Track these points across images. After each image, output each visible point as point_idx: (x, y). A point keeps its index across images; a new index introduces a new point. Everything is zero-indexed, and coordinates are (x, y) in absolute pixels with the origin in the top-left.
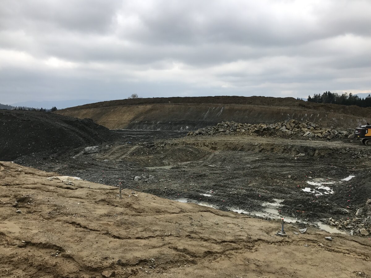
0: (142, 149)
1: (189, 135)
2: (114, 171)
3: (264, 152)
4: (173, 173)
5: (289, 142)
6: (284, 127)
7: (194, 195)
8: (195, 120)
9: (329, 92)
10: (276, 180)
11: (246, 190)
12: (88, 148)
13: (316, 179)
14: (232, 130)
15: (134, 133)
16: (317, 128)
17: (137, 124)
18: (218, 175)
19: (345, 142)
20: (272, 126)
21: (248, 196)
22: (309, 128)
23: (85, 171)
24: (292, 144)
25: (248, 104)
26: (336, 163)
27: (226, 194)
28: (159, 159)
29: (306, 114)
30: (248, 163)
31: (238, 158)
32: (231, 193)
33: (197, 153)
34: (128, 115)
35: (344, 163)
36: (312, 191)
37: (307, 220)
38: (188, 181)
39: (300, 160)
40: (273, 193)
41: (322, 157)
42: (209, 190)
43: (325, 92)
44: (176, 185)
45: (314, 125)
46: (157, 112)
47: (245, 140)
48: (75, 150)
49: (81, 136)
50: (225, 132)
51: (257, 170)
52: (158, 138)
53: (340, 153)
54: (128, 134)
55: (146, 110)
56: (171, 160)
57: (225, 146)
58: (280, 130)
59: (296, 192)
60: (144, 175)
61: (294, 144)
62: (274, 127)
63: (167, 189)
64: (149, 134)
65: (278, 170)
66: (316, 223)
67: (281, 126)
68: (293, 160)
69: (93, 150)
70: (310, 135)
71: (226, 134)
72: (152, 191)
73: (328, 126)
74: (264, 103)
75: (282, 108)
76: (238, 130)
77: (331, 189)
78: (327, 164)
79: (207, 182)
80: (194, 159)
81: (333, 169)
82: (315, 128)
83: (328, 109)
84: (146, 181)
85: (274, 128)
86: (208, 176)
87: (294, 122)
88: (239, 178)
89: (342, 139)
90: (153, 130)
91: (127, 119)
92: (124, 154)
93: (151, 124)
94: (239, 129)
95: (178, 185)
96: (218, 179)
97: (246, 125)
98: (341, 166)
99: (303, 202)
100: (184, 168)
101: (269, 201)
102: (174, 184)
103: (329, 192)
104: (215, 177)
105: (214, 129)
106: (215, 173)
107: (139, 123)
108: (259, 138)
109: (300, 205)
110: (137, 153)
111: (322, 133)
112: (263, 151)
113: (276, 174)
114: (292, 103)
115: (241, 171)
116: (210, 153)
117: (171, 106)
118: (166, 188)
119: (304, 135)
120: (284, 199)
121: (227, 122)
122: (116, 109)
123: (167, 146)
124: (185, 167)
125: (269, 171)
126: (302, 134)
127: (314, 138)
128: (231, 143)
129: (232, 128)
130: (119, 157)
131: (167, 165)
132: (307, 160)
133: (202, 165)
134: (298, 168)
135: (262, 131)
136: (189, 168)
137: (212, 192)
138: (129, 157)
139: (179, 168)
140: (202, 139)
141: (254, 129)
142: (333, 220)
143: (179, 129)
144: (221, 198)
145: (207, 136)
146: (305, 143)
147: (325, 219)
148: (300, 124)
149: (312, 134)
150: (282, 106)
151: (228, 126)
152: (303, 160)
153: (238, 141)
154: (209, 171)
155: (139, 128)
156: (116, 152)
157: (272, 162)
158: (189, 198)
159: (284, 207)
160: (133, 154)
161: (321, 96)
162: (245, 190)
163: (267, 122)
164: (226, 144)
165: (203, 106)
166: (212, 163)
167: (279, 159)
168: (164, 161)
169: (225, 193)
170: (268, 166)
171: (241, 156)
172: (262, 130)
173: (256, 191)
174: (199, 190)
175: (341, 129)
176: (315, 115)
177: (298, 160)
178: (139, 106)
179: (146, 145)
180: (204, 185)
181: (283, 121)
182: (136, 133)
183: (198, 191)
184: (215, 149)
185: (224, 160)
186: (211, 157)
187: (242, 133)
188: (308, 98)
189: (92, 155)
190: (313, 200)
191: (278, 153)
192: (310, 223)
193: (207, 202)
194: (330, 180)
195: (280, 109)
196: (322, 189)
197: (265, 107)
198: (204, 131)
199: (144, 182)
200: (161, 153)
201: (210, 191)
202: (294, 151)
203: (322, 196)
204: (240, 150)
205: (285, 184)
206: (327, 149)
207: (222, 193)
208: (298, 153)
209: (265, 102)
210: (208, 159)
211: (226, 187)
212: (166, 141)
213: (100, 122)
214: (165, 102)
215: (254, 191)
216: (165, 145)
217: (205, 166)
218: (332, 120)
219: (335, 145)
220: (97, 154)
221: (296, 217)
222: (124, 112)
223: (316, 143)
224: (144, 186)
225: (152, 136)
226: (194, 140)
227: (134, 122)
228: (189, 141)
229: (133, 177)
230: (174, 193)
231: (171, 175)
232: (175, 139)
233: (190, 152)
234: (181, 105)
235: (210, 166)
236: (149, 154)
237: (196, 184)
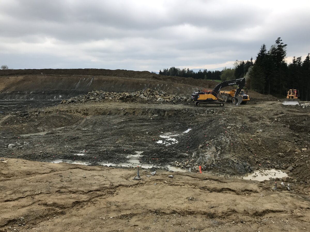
0: (15, 118)
1: (62, 103)
3: (128, 115)
4: (47, 138)
5: (146, 106)
6: (142, 95)
7: (69, 155)
8: (68, 90)
9: (174, 67)
10: (137, 136)
11: (114, 147)
13: (166, 133)
14: (101, 98)
15: (6, 103)
16: (166, 95)
17: (8, 94)
18: (90, 137)
19: (185, 105)
20: (133, 94)
21: (116, 151)
22: (160, 95)
24: (149, 107)
25: (113, 76)
26: (179, 120)
27: (97, 152)
28: (33, 126)
29: (158, 84)
30: (115, 125)
31: (107, 121)
32: (101, 150)
33: (70, 119)
35: (185, 120)
36: (163, 142)
37: (160, 165)
38: (63, 144)
39: (154, 120)
40: (135, 147)
41: (170, 116)
42: (82, 150)
43: (171, 68)
44: (51, 149)
45: (163, 93)
46: (30, 82)
47: (113, 106)
50: (95, 99)
51: (122, 130)
52: (32, 107)
53: (182, 113)
55: (18, 80)
56: (46, 126)
57: (96, 112)
58: (140, 97)
59: (152, 144)
60: (19, 143)
61: (150, 107)
62: (135, 94)
63: (42, 153)
64: (22, 104)
65: (139, 128)
66: (167, 166)
67: (140, 94)
68: (149, 120)
70: (161, 100)
71: (96, 102)
72: (27, 156)
73: (174, 93)
74: (127, 76)
75: (140, 79)
76: (106, 98)
77: (176, 139)
78: (173, 122)
79: (80, 144)
80: (68, 125)
81: (177, 125)
82: (164, 95)
83: (173, 80)
84: (21, 148)
85: (135, 96)
86: (81, 138)
87: (149, 91)
88: (108, 138)
89: (183, 102)
90: (26, 100)
93: (24, 94)
94: (107, 97)
95: (53, 148)
96: (90, 140)
97: (112, 94)
98: (183, 123)
99: (157, 151)
100: (58, 133)
101: (132, 154)
102: (50, 148)
103: (175, 142)
104: (87, 139)
105: (86, 97)
106: (87, 136)
107: (11, 94)
108: (124, 104)
109: (155, 154)
110: (10, 121)
111: (169, 99)
112: (127, 114)
113: (137, 132)
114: (147, 76)
115: (109, 132)
116: (83, 119)
117: (43, 77)
118: (41, 153)
119: (157, 100)
120: (143, 150)
121: (96, 91)
123: (41, 114)
124: (59, 132)
125: (132, 130)
126: (156, 100)
127: (164, 102)
128: (100, 109)
129: (101, 96)
131: (41, 131)
132: (160, 119)
133: (75, 129)
134: (153, 126)
135: (126, 98)
136: (64, 132)
137: (85, 151)
138: (2, 127)
139: (54, 133)
140: (75, 107)
141: (119, 97)
142: (178, 163)
143: (52, 98)
144: (93, 156)
145: (79, 104)
146: (158, 107)
147: (172, 163)
148: (154, 92)
149: (162, 100)
151: (98, 94)
152: (157, 119)
153: (106, 107)
154: (82, 134)
155: (11, 98)
157: (134, 123)
158: (64, 159)
159: (143, 157)
160: (6, 123)
161: (168, 70)
162: (113, 147)
163: (129, 90)
164: (96, 110)
165: (74, 77)
166: (84, 127)
167: (139, 120)
168: (38, 128)
169: (96, 151)
170: (131, 126)
171: (109, 119)
172: (126, 97)
173: (122, 147)
174: (74, 151)
175: (182, 95)
176: (164, 85)
177: (153, 119)
178: (10, 77)
179: (20, 114)
180: (78, 146)
181: (142, 90)
183: (72, 152)
184: (87, 114)
185: (95, 123)
186: (83, 121)
187: (109, 101)
188: (160, 72)
190: (164, 149)
191: (138, 115)
192: (162, 167)
193: (80, 160)
194: (176, 133)
195: (139, 80)
196: (170, 140)
197: (128, 78)
198: (76, 99)
199: (19, 148)
200: (35, 121)
201: (84, 150)
202: (150, 113)
203: (170, 145)
204: (108, 114)
205: (143, 139)
206: (173, 110)
207: (93, 152)
208: (153, 114)
209: (127, 75)
210: (81, 124)
211: (97, 146)
212: (40, 110)
214: (36, 74)
215: (120, 146)
216: (39, 113)
217: (78, 129)
218: (176, 89)
219: (178, 107)
221: (152, 164)
223: (165, 106)
224: (19, 152)
225: (26, 106)
226: (67, 107)
227: (5, 92)
228: (63, 109)
229: (6, 145)
230: (50, 155)
231: (46, 140)
232: (49, 108)
233: (64, 119)
234: (53, 76)
235: (83, 130)
236: (22, 122)
237: (70, 146)
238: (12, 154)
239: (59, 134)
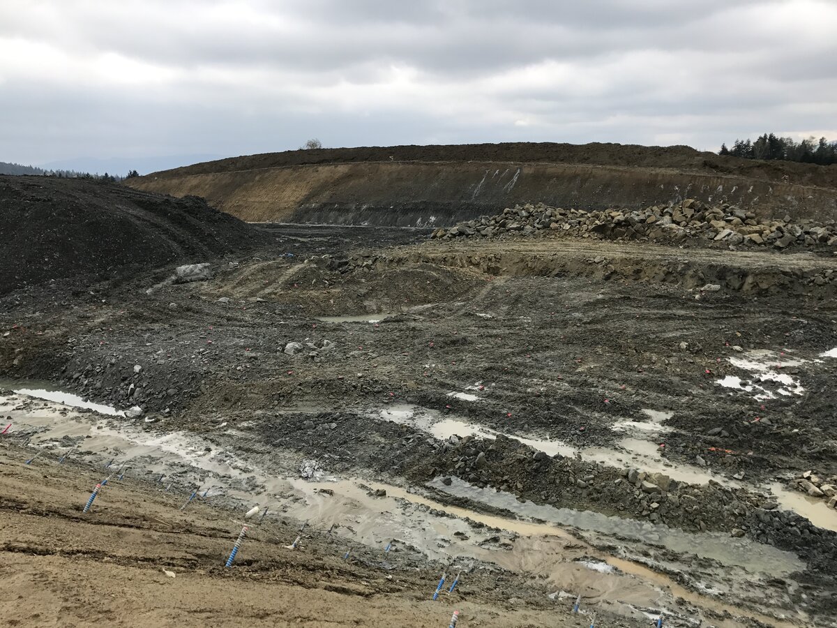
0: (313, 271)
1: (434, 237)
2: (240, 326)
3: (617, 280)
4: (384, 334)
5: (678, 254)
6: (667, 218)
7: (432, 396)
8: (451, 201)
9: (771, 136)
10: (648, 354)
11: (571, 382)
12: (183, 269)
13: (753, 351)
14: (540, 226)
15: (307, 232)
16: (748, 221)
17: (315, 210)
18: (499, 341)
19: (821, 256)
20: (638, 215)
21: (576, 401)
22: (729, 221)
23: (166, 326)
24: (687, 259)
25: (579, 161)
26: (801, 308)
27: (516, 394)
28: (355, 296)
29: (721, 187)
30: (576, 309)
31: (552, 296)
32: (529, 390)
33: (449, 282)
34: (294, 188)
35: (821, 309)
36: (744, 385)
37: (741, 478)
38: (420, 355)
39: (707, 301)
40: (641, 391)
41: (764, 293)
42: (473, 383)
43: (763, 136)
44: (388, 368)
45: (740, 213)
46: (362, 181)
47: (571, 249)
48: (155, 274)
49: (175, 239)
50: (523, 229)
51: (599, 327)
52: (360, 245)
53: (810, 282)
54: (291, 235)
55: (337, 176)
56: (386, 300)
57: (521, 265)
58: (657, 225)
59: (704, 389)
60: (311, 341)
61: (692, 259)
62: (642, 217)
63: (362, 380)
64: (341, 236)
65: (653, 326)
66: (768, 487)
67: (660, 215)
68: (690, 300)
69: (197, 274)
70: (730, 237)
71: (523, 236)
72: (322, 385)
73: (775, 216)
74: (619, 161)
75: (663, 171)
76: (553, 225)
77: (795, 379)
78: (779, 313)
79: (469, 360)
80: (442, 299)
81: (795, 325)
82: (743, 220)
83: (776, 173)
84: (313, 357)
85: (642, 221)
86: (472, 343)
87: (692, 206)
88: (553, 349)
89: (811, 247)
90: (352, 226)
91: (292, 199)
92: (270, 284)
93: (348, 211)
94: (557, 222)
95: (393, 367)
96: (498, 352)
97: (573, 213)
98: (816, 319)
99: (727, 421)
100: (415, 320)
101: (631, 416)
102: (385, 364)
103: (790, 388)
104: (491, 346)
105: (496, 222)
106: (491, 336)
107: (320, 209)
108: (605, 244)
109: (717, 430)
110: (301, 281)
111: (761, 233)
112: (614, 277)
113: (648, 339)
114: (685, 160)
115: (557, 330)
116: (482, 284)
117: (394, 167)
118: (360, 377)
119: (715, 236)
120: (671, 409)
121: (527, 206)
122: (267, 175)
123: (378, 264)
124: (417, 317)
125: (631, 331)
126: (712, 234)
127: (740, 244)
128: (535, 257)
129: (540, 220)
130: (258, 290)
131: (373, 312)
132: (728, 300)
133: (461, 313)
134: (704, 321)
135: (614, 228)
136: (428, 320)
137: (480, 387)
138: (282, 292)
139: (402, 321)
140: (466, 248)
141: (592, 222)
142: (815, 479)
143: (413, 223)
144: (503, 407)
145: (478, 240)
146: (720, 259)
147: (790, 475)
148: (706, 209)
149: (736, 236)
150: (661, 167)
151: (530, 214)
152: (717, 300)
153: (553, 253)
154: (476, 329)
155: (319, 221)
156: (250, 278)
157: (637, 307)
158: (419, 404)
159: (673, 435)
160: (292, 285)
161: (752, 144)
162: (567, 382)
163: (624, 205)
164: (522, 260)
165: (471, 166)
166: (485, 309)
167: (654, 297)
168: (366, 303)
169: (513, 390)
170: (628, 317)
171: (560, 289)
172: (613, 225)
173: (597, 387)
174: (448, 381)
175: (811, 222)
176: (742, 187)
177: (703, 300)
178: (320, 169)
179: (329, 263)
180: (461, 367)
181: (665, 202)
182: (310, 232)
183: (443, 385)
184: (495, 271)
185: (518, 299)
186: (484, 292)
187: (562, 234)
188: (721, 149)
189: (194, 285)
190: (755, 415)
191: (652, 281)
192: (749, 485)
193: (465, 416)
194: (791, 356)
195: (657, 175)
196: (772, 382)
197: (621, 169)
198: (470, 227)
199: (307, 358)
200: (359, 283)
201: (477, 384)
202: (692, 277)
203: (774, 401)
204: (557, 275)
205: (672, 367)
206: (776, 273)
207: (506, 392)
208: (703, 282)
209: (620, 158)
210: (478, 299)
211: (519, 375)
212: (378, 253)
213: (228, 207)
215: (591, 385)
216: (374, 261)
217: (468, 315)
218: (785, 201)
219: (795, 262)
220: (205, 283)
221: (707, 467)
222: (286, 182)
223: (746, 257)
224: (306, 370)
225: (347, 240)
226: (445, 249)
227: (308, 205)
228: (433, 253)
229: (281, 345)
230: (381, 389)
231: (380, 341)
232: (400, 248)
233: (433, 281)
234: (418, 164)
235: (481, 317)
236: (330, 285)
237: (439, 366)
238: (290, 373)
239: (417, 324)
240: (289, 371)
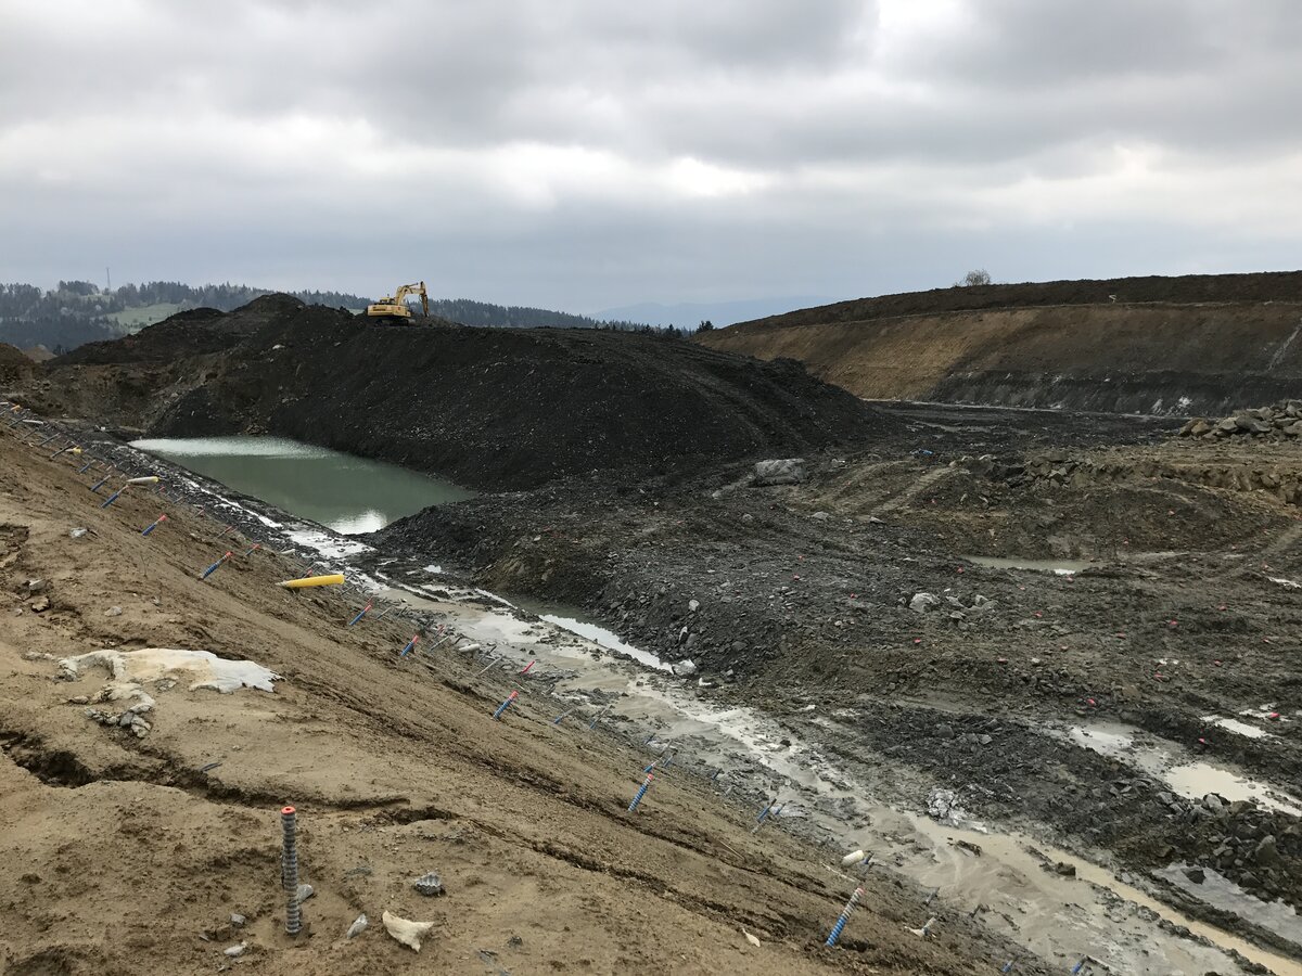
0: (963, 480)
1: (1187, 434)
2: (842, 558)
4: (1083, 596)
7: (1171, 716)
8: (1226, 372)
12: (765, 465)
15: (955, 416)
17: (971, 382)
23: (737, 547)
28: (1033, 527)
33: (1214, 515)
34: (941, 347)
38: (1150, 640)
42: (1256, 705)
44: (1088, 655)
48: (725, 470)
49: (756, 420)
52: (1046, 442)
54: (929, 421)
55: (1014, 328)
56: (1088, 537)
60: (954, 593)
63: (1039, 669)
64: (1014, 425)
69: (784, 474)
72: (970, 668)
79: (1250, 661)
80: (1198, 544)
84: (956, 621)
86: (1258, 631)
90: (1033, 409)
91: (935, 364)
92: (892, 496)
93: (1028, 384)
95: (1097, 655)
100: (1141, 577)
102: (1082, 648)
104: (1295, 641)
106: (1297, 622)
107: (981, 381)
110: (945, 494)
116: (1284, 523)
117: (1117, 313)
118: (1036, 665)
122: (899, 327)
123: (1077, 475)
124: (1147, 572)
130: (872, 505)
131: (1064, 557)
133: (1235, 573)
136: (1168, 579)
137: (1272, 714)
138: (911, 511)
139: (1117, 577)
140: (1251, 457)
143: (1146, 407)
145: (1276, 444)
154: (1267, 605)
155: (977, 399)
156: (862, 484)
158: (1143, 726)
160: (928, 500)
165: (1269, 310)
166: (1288, 571)
168: (1052, 540)
174: (1204, 694)
178: (985, 317)
179: (991, 468)
180: (1233, 673)
182: (961, 417)
183: (1193, 700)
186: (1287, 538)
189: (779, 489)
193: (1237, 763)
198: (1261, 419)
199: (947, 620)
200: (1042, 505)
201: (1264, 708)
210: (1271, 550)
212: (1078, 456)
213: (836, 376)
216: (1071, 470)
217: (1249, 578)
220: (795, 489)
222: (929, 337)
224: (944, 641)
225: (1025, 432)
226: (1206, 456)
227: (961, 374)
228: (1184, 462)
229: (905, 595)
230: (1073, 690)
231: (1074, 607)
232: (1119, 450)
233: (1180, 512)
235: (1278, 585)
236: (990, 505)
237: (1188, 664)
238: (917, 641)
239: (1145, 585)
240: (916, 638)
